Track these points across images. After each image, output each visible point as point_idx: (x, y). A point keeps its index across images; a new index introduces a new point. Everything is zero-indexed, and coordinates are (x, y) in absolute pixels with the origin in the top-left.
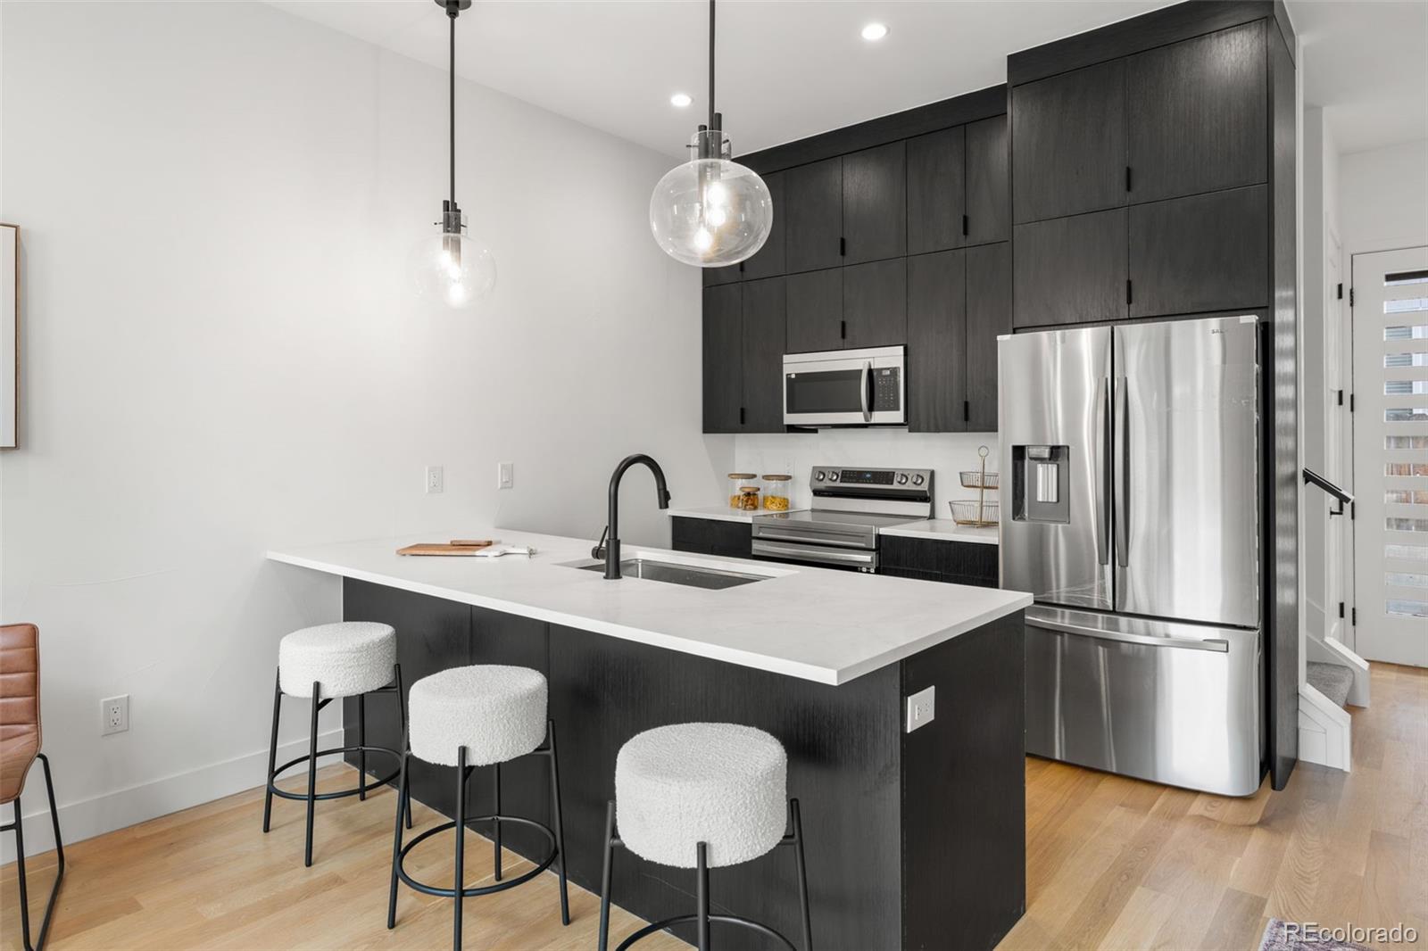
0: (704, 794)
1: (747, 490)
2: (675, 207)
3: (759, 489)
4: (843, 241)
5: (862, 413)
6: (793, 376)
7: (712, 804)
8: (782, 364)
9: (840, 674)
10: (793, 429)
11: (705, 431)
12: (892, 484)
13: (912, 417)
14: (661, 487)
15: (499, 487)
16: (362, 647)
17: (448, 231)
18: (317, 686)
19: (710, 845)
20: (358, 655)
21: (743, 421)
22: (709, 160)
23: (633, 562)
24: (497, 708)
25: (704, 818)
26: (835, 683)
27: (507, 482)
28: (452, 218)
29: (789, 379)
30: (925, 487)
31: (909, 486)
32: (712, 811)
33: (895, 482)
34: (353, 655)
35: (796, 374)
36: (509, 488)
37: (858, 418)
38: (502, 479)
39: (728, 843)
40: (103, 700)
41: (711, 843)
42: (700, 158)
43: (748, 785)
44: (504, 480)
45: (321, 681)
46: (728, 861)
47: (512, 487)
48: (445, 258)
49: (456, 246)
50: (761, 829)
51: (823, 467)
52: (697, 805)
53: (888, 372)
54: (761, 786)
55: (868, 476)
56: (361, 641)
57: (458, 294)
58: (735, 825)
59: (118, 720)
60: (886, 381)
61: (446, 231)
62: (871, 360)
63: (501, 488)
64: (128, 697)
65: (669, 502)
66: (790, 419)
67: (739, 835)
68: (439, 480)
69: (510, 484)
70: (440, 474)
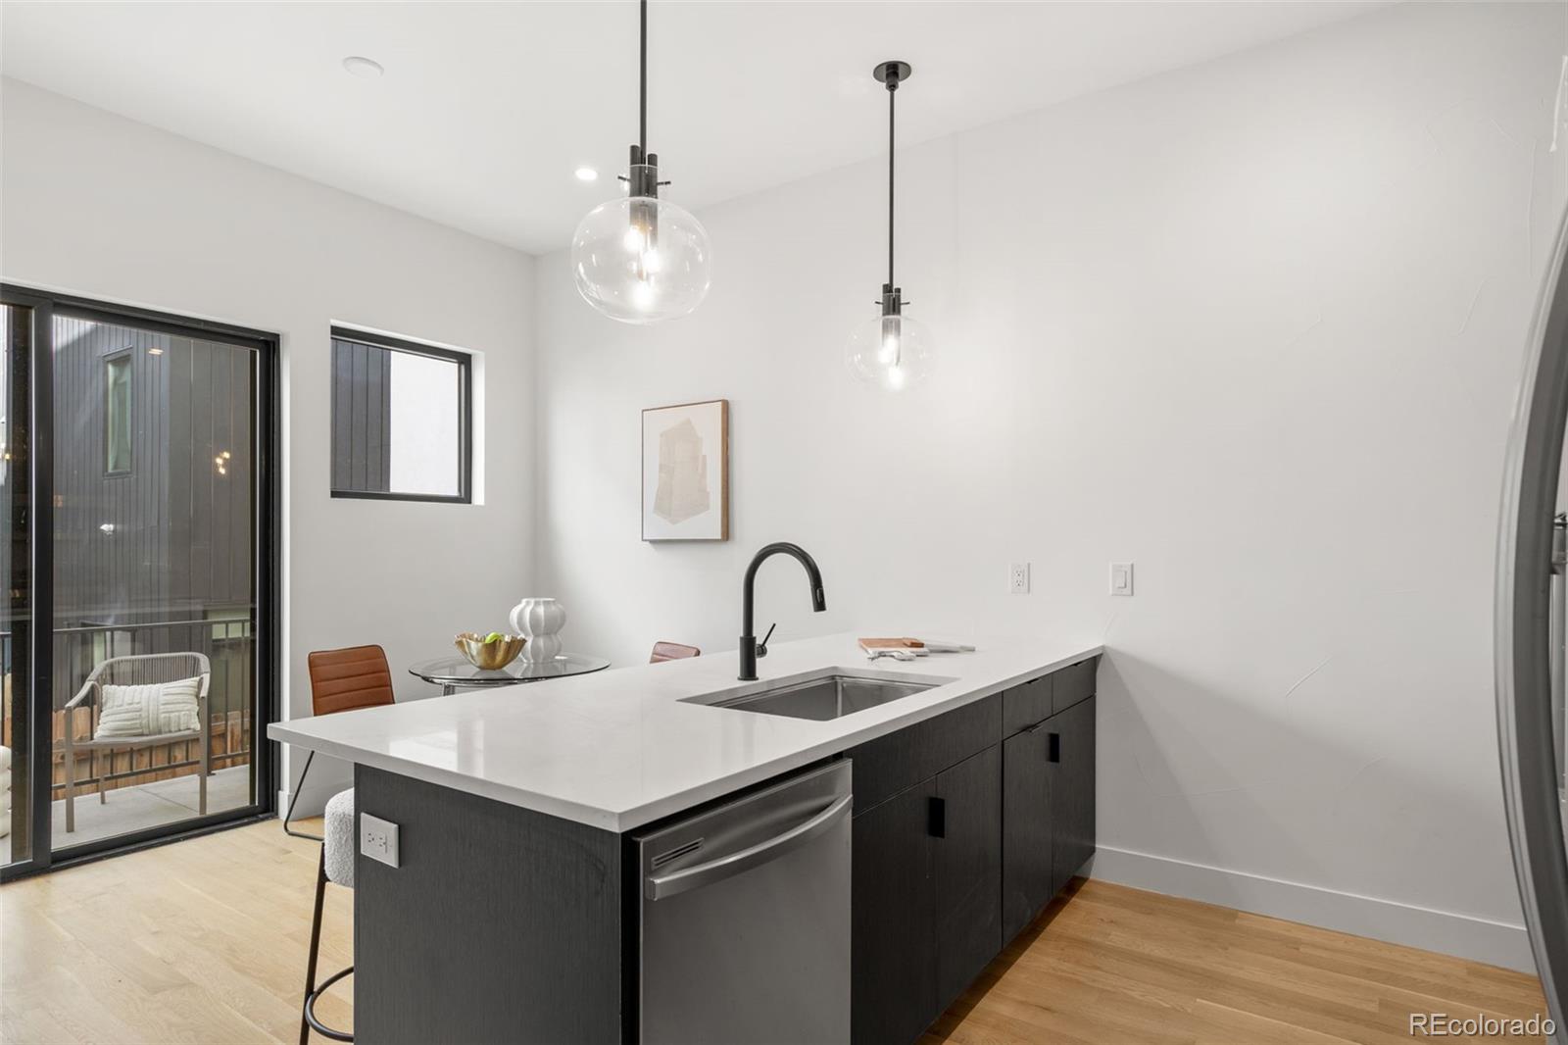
15: (1111, 592)
27: (1123, 587)
28: (892, 302)
36: (1127, 596)
38: (1115, 584)
44: (1118, 585)
47: (1132, 594)
49: (896, 328)
63: (1112, 596)
68: (1024, 579)
69: (1128, 591)
70: (1026, 569)
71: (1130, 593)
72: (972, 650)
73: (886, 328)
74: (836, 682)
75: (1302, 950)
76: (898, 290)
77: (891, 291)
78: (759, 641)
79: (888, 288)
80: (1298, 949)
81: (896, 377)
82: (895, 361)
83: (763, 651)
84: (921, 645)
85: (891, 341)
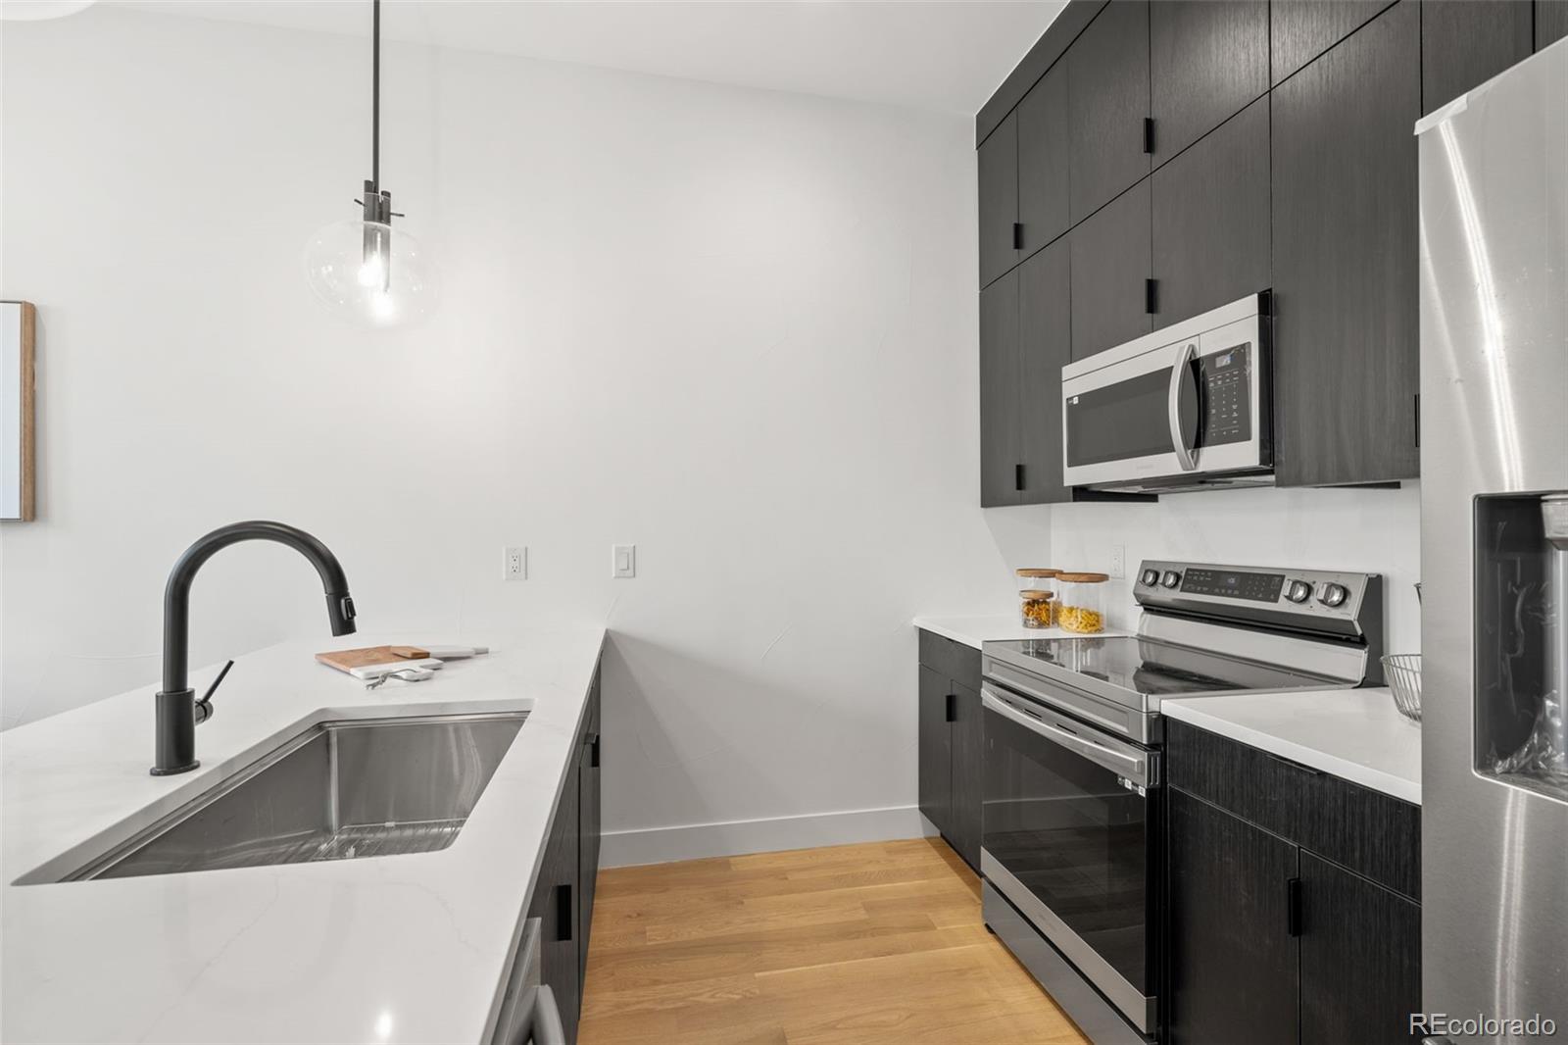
1: (1032, 596)
3: (1051, 595)
4: (1150, 125)
5: (1174, 454)
6: (1076, 401)
8: (1061, 382)
10: (1083, 493)
11: (984, 505)
12: (1276, 600)
13: (1283, 454)
15: (614, 575)
21: (1020, 486)
27: (625, 569)
29: (1070, 407)
30: (1351, 612)
31: (1314, 609)
33: (1281, 598)
35: (1079, 396)
36: (629, 577)
37: (1168, 464)
38: (617, 566)
44: (621, 567)
47: (634, 575)
51: (1154, 562)
53: (1226, 360)
55: (1232, 581)
60: (1223, 379)
62: (1194, 341)
63: (616, 577)
66: (1075, 476)
68: (520, 565)
69: (630, 573)
70: (523, 556)
71: (632, 574)
72: (485, 652)
73: (369, 239)
74: (328, 732)
75: (789, 877)
76: (387, 194)
77: (376, 190)
78: (199, 696)
79: (372, 187)
80: (786, 879)
81: (383, 307)
82: (382, 285)
83: (206, 709)
84: (426, 655)
85: (376, 258)
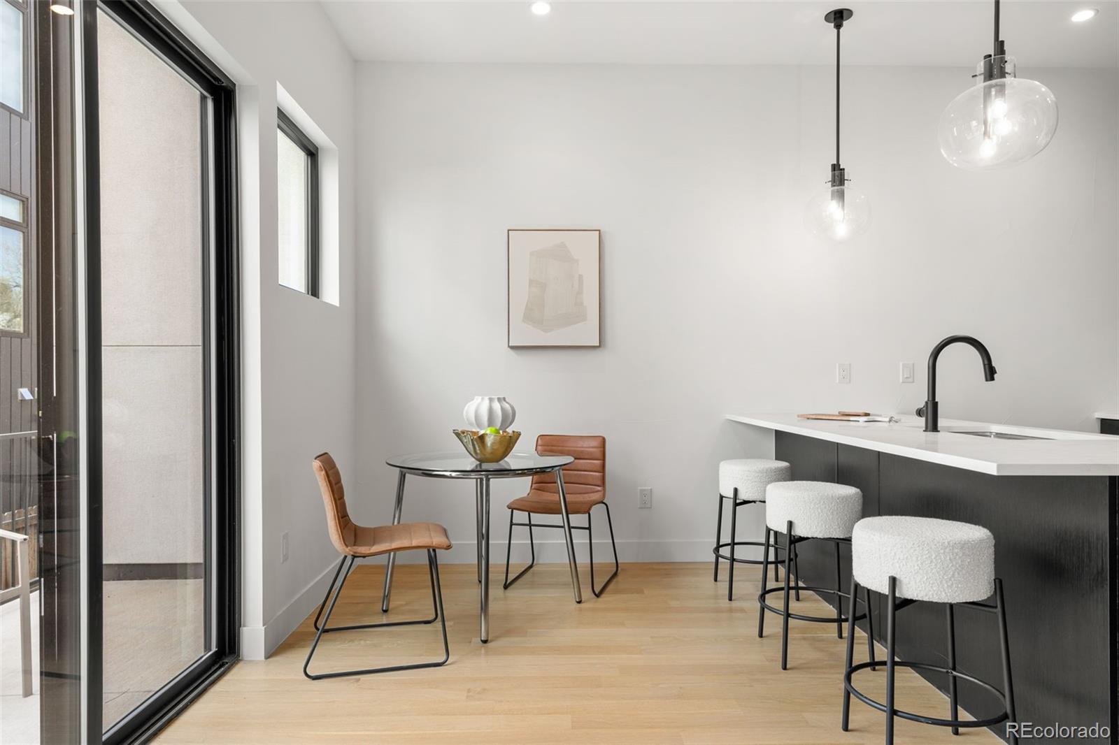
0: (896, 544)
2: (955, 129)
7: (902, 552)
9: (999, 467)
14: (986, 362)
15: (901, 381)
16: (763, 470)
17: (834, 186)
18: (736, 490)
19: (900, 581)
20: (760, 475)
22: (993, 82)
23: (988, 434)
24: (813, 500)
25: (896, 561)
26: (994, 473)
27: (907, 378)
28: (838, 176)
32: (902, 557)
34: (757, 475)
36: (910, 382)
38: (903, 375)
39: (916, 583)
40: (639, 488)
41: (902, 579)
42: (985, 81)
43: (933, 547)
44: (905, 376)
45: (738, 488)
46: (915, 595)
47: (913, 382)
48: (833, 207)
49: (841, 196)
50: (947, 582)
52: (891, 550)
54: (947, 550)
56: (763, 467)
57: (842, 230)
58: (921, 571)
59: (646, 501)
61: (833, 186)
63: (903, 382)
64: (651, 490)
65: (995, 376)
67: (925, 579)
68: (847, 375)
70: (848, 369)
71: (912, 380)
82: (842, 219)
84: (869, 415)
